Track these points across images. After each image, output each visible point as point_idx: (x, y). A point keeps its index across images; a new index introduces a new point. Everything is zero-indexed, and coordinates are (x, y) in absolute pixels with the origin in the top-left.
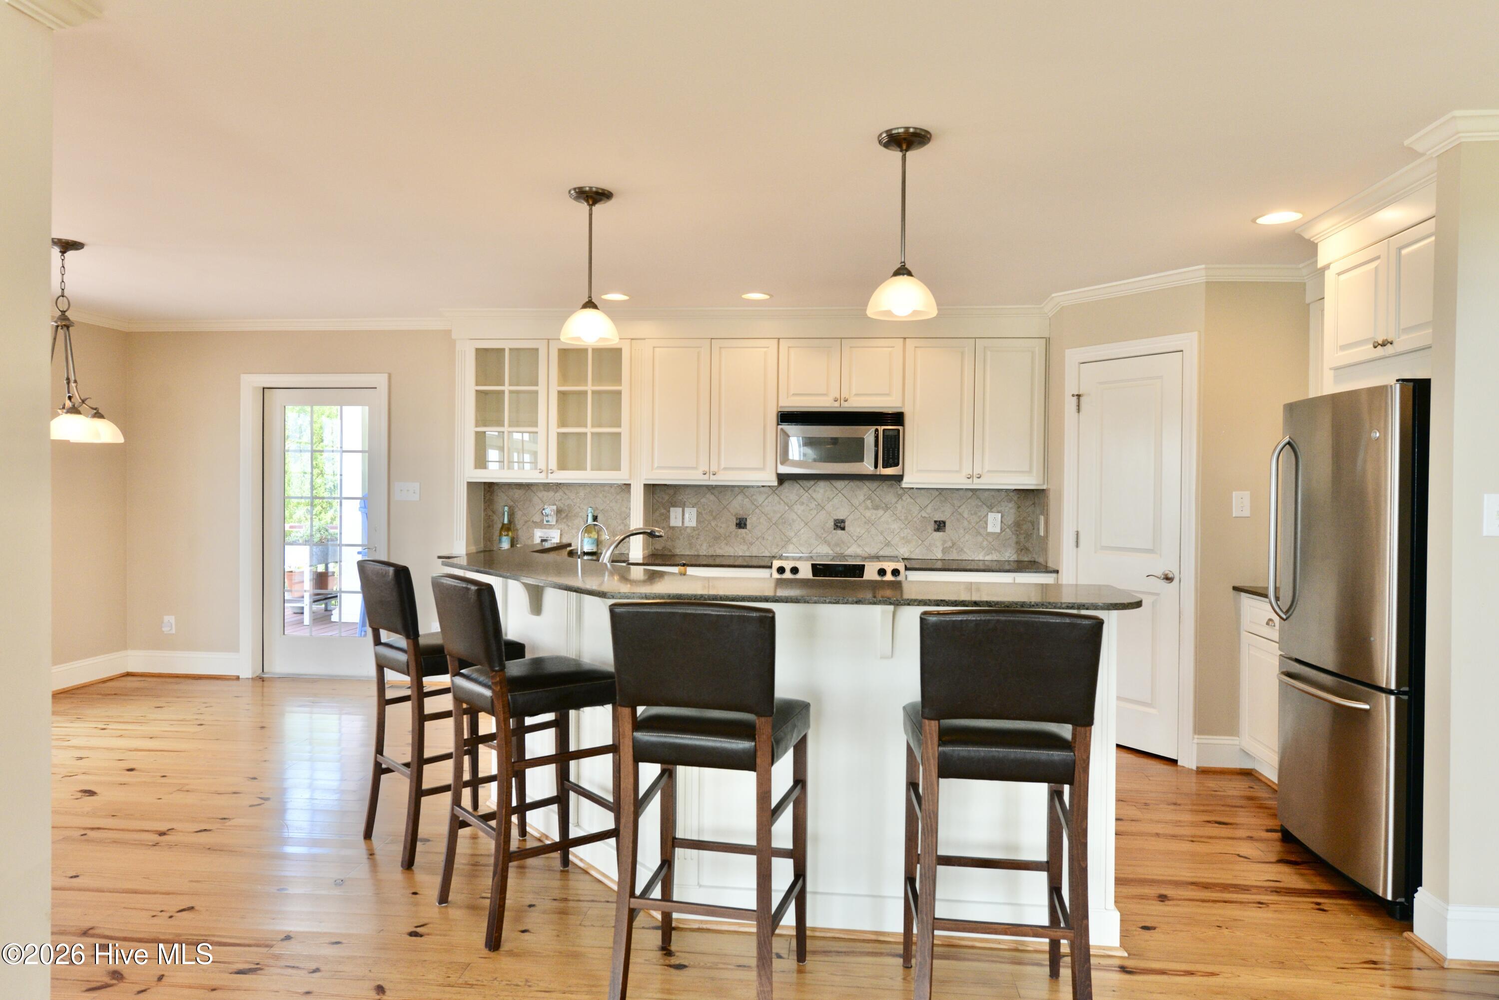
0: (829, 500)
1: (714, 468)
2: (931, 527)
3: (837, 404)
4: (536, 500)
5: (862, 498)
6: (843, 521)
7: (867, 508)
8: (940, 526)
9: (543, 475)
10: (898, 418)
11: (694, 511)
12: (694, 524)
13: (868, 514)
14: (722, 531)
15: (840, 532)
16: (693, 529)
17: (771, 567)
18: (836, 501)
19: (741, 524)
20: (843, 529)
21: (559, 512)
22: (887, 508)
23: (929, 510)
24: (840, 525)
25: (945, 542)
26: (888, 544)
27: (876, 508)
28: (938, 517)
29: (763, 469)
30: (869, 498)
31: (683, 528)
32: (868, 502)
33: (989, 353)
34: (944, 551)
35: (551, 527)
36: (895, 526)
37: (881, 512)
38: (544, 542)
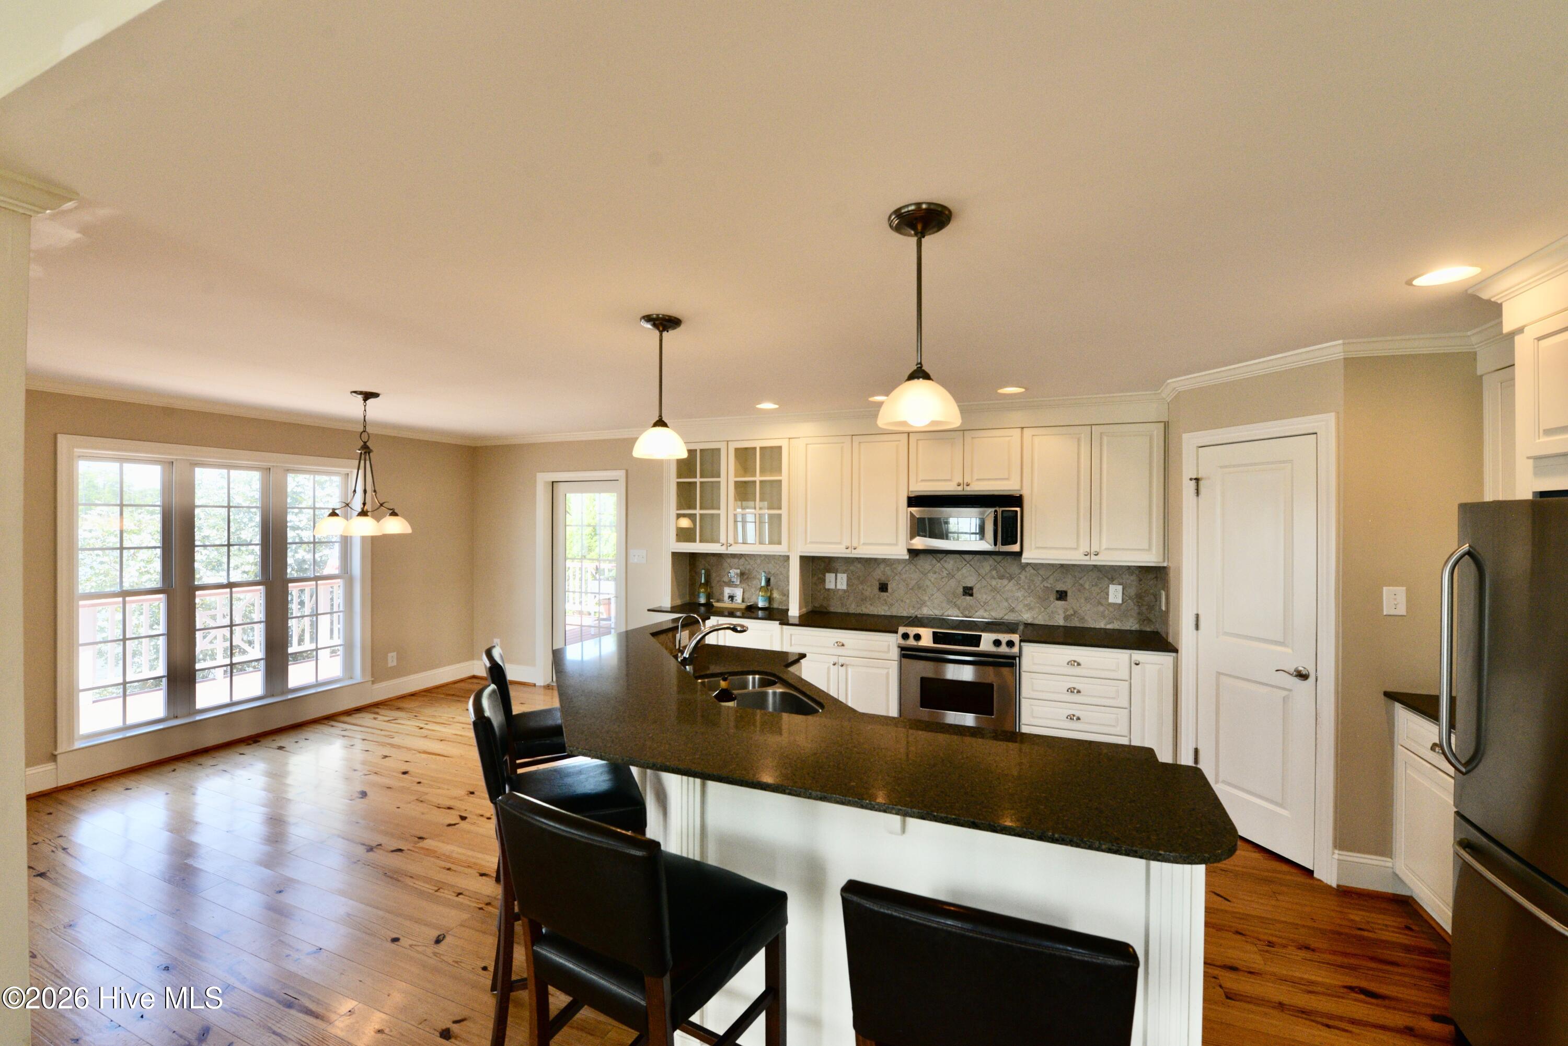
0: (958, 570)
1: (855, 545)
2: (1052, 597)
3: (960, 488)
4: (725, 565)
5: (988, 568)
6: (971, 588)
7: (993, 578)
8: (1062, 595)
9: (724, 548)
10: (1016, 500)
11: (844, 576)
12: (844, 587)
13: (994, 583)
14: (867, 593)
15: (968, 598)
16: (845, 591)
17: (896, 632)
18: (964, 571)
19: (883, 588)
20: (971, 595)
21: (742, 574)
22: (1011, 578)
23: (1051, 580)
24: (968, 591)
25: (1066, 610)
26: (1012, 610)
27: (1001, 577)
28: (1060, 587)
29: (896, 544)
30: (995, 568)
31: (836, 591)
32: (994, 573)
33: (1105, 439)
34: (1066, 618)
35: (736, 586)
36: (1019, 594)
37: (1005, 582)
38: (732, 598)
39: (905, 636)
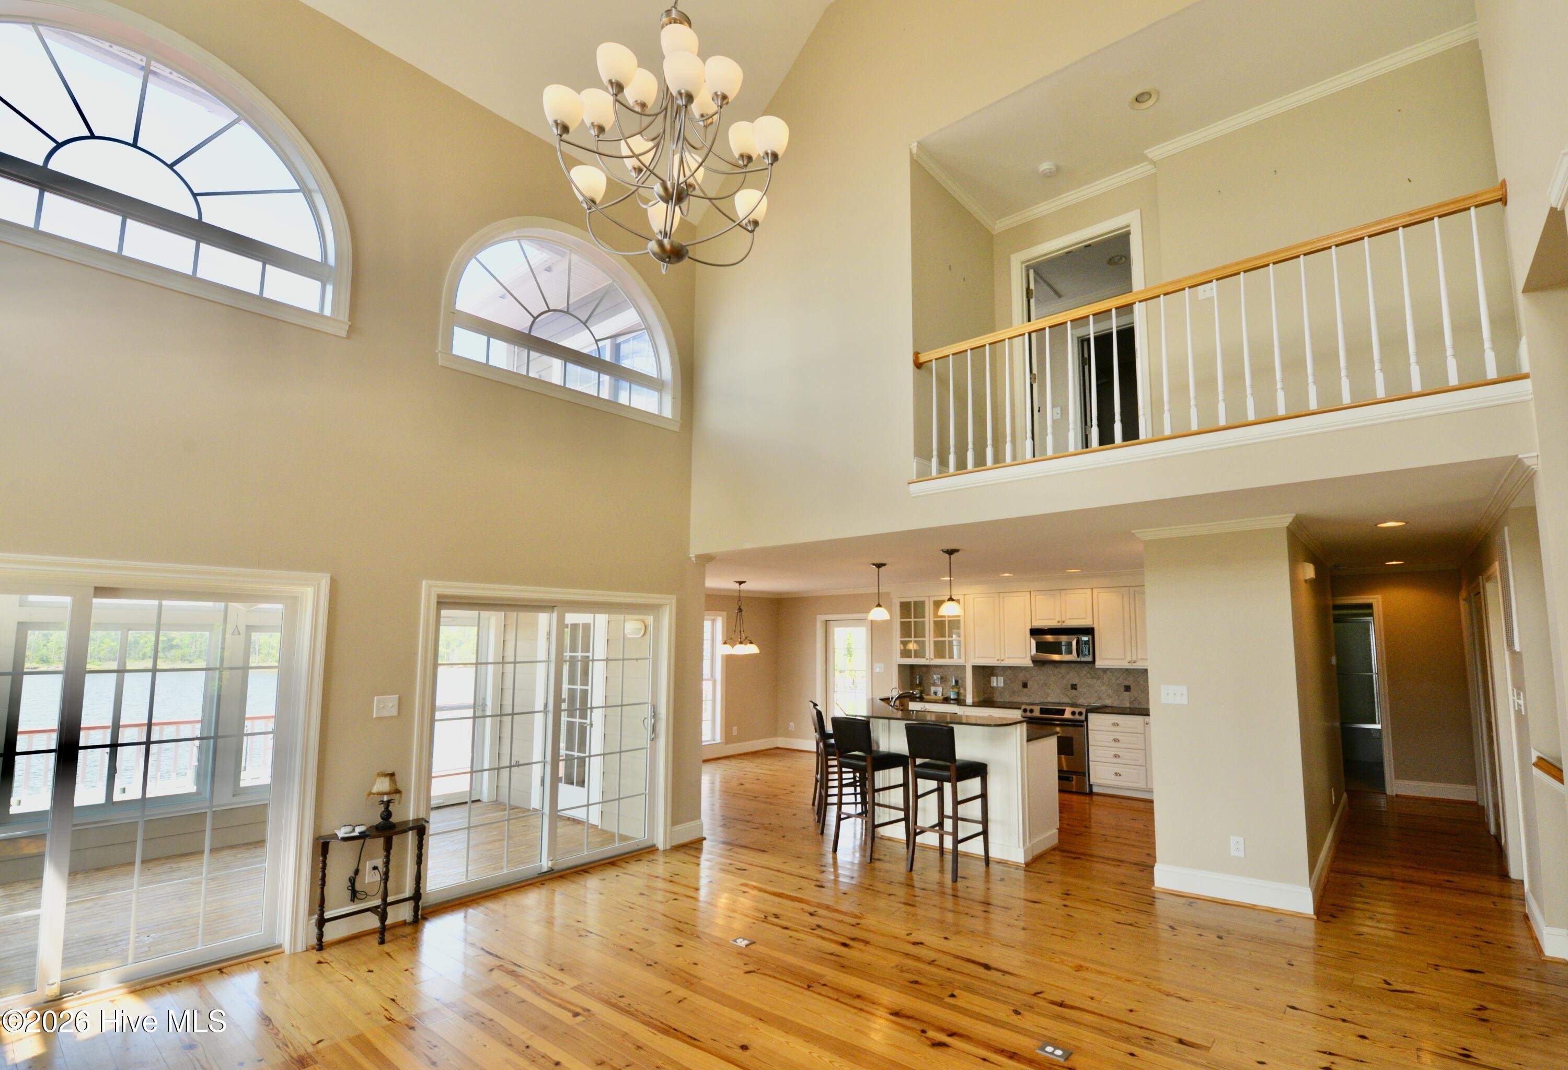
0: (1068, 673)
1: (1004, 658)
2: (1122, 689)
3: (1059, 624)
4: (932, 673)
5: (1084, 672)
6: (1076, 685)
7: (1088, 678)
8: (1128, 688)
9: (928, 661)
10: (1090, 631)
11: (1002, 678)
12: (1002, 685)
13: (1089, 681)
14: (1015, 689)
15: (1074, 691)
16: (1002, 688)
17: (1020, 708)
18: (1071, 674)
19: (1025, 685)
20: (1076, 689)
21: (942, 678)
22: (1098, 678)
23: (1121, 679)
24: (1074, 687)
25: (1130, 697)
26: (1100, 698)
27: (1093, 678)
28: (1127, 683)
29: (1026, 658)
30: (1089, 672)
31: (997, 687)
32: (1089, 675)
33: (1137, 595)
34: (1131, 703)
35: (938, 686)
36: (1104, 688)
37: (1095, 680)
38: (935, 693)
39: (1025, 711)
